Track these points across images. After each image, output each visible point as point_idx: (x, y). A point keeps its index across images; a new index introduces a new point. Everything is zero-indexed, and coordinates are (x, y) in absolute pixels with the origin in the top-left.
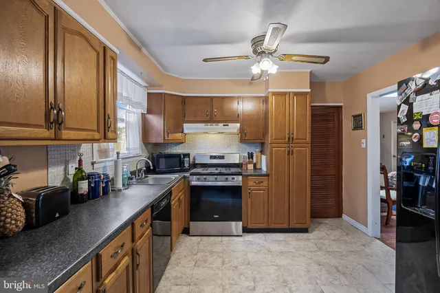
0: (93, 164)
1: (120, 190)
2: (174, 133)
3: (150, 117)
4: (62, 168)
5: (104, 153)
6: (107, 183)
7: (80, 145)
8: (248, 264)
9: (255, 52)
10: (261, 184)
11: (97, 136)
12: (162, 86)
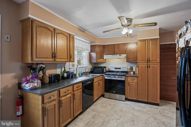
0: (70, 69)
1: (78, 77)
2: (100, 59)
3: (92, 53)
4: (60, 69)
5: (73, 65)
6: (73, 75)
7: (66, 63)
8: (122, 111)
9: (122, 25)
10: (134, 81)
11: (67, 60)
12: (95, 42)
